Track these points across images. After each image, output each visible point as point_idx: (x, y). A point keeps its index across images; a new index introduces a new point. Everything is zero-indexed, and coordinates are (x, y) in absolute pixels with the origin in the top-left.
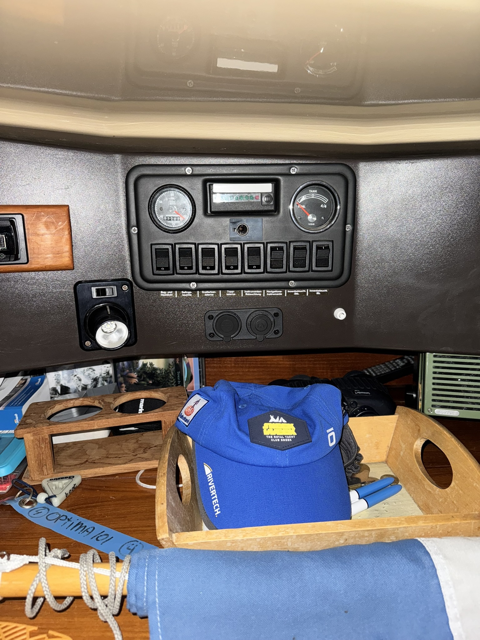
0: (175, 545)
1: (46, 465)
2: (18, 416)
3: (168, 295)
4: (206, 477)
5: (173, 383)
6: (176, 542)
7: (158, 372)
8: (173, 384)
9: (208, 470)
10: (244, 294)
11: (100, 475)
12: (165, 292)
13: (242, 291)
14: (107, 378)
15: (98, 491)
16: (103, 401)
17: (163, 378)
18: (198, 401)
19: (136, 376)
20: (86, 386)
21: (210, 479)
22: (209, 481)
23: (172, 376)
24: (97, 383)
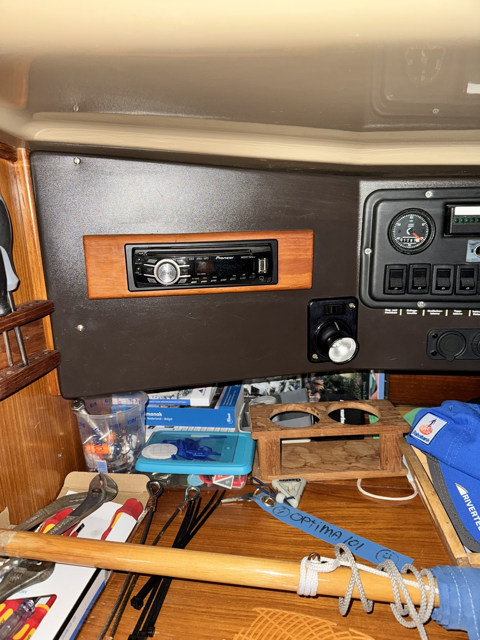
0: (470, 564)
1: (275, 466)
2: (231, 416)
3: (392, 313)
4: (461, 498)
5: (358, 392)
6: (471, 562)
7: (345, 380)
8: (358, 394)
9: (462, 491)
10: (472, 313)
11: (321, 480)
12: (390, 310)
13: (470, 311)
14: (294, 382)
15: (325, 495)
16: (315, 408)
17: (348, 386)
18: (434, 421)
19: (323, 383)
20: (274, 389)
21: (466, 500)
22: (466, 501)
23: (358, 385)
24: (284, 387)
